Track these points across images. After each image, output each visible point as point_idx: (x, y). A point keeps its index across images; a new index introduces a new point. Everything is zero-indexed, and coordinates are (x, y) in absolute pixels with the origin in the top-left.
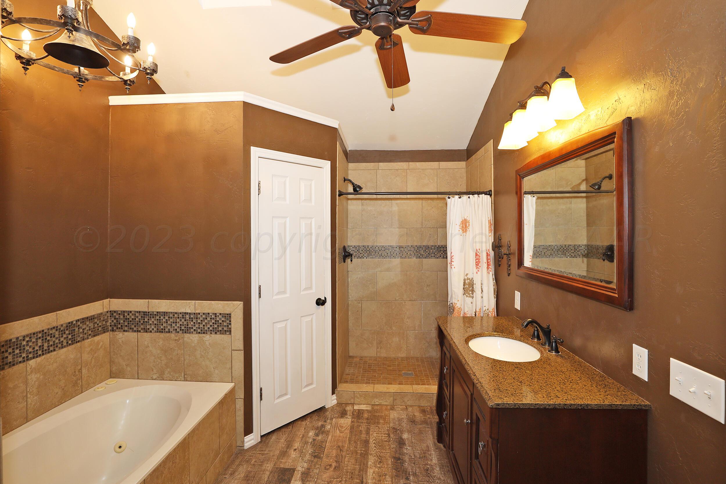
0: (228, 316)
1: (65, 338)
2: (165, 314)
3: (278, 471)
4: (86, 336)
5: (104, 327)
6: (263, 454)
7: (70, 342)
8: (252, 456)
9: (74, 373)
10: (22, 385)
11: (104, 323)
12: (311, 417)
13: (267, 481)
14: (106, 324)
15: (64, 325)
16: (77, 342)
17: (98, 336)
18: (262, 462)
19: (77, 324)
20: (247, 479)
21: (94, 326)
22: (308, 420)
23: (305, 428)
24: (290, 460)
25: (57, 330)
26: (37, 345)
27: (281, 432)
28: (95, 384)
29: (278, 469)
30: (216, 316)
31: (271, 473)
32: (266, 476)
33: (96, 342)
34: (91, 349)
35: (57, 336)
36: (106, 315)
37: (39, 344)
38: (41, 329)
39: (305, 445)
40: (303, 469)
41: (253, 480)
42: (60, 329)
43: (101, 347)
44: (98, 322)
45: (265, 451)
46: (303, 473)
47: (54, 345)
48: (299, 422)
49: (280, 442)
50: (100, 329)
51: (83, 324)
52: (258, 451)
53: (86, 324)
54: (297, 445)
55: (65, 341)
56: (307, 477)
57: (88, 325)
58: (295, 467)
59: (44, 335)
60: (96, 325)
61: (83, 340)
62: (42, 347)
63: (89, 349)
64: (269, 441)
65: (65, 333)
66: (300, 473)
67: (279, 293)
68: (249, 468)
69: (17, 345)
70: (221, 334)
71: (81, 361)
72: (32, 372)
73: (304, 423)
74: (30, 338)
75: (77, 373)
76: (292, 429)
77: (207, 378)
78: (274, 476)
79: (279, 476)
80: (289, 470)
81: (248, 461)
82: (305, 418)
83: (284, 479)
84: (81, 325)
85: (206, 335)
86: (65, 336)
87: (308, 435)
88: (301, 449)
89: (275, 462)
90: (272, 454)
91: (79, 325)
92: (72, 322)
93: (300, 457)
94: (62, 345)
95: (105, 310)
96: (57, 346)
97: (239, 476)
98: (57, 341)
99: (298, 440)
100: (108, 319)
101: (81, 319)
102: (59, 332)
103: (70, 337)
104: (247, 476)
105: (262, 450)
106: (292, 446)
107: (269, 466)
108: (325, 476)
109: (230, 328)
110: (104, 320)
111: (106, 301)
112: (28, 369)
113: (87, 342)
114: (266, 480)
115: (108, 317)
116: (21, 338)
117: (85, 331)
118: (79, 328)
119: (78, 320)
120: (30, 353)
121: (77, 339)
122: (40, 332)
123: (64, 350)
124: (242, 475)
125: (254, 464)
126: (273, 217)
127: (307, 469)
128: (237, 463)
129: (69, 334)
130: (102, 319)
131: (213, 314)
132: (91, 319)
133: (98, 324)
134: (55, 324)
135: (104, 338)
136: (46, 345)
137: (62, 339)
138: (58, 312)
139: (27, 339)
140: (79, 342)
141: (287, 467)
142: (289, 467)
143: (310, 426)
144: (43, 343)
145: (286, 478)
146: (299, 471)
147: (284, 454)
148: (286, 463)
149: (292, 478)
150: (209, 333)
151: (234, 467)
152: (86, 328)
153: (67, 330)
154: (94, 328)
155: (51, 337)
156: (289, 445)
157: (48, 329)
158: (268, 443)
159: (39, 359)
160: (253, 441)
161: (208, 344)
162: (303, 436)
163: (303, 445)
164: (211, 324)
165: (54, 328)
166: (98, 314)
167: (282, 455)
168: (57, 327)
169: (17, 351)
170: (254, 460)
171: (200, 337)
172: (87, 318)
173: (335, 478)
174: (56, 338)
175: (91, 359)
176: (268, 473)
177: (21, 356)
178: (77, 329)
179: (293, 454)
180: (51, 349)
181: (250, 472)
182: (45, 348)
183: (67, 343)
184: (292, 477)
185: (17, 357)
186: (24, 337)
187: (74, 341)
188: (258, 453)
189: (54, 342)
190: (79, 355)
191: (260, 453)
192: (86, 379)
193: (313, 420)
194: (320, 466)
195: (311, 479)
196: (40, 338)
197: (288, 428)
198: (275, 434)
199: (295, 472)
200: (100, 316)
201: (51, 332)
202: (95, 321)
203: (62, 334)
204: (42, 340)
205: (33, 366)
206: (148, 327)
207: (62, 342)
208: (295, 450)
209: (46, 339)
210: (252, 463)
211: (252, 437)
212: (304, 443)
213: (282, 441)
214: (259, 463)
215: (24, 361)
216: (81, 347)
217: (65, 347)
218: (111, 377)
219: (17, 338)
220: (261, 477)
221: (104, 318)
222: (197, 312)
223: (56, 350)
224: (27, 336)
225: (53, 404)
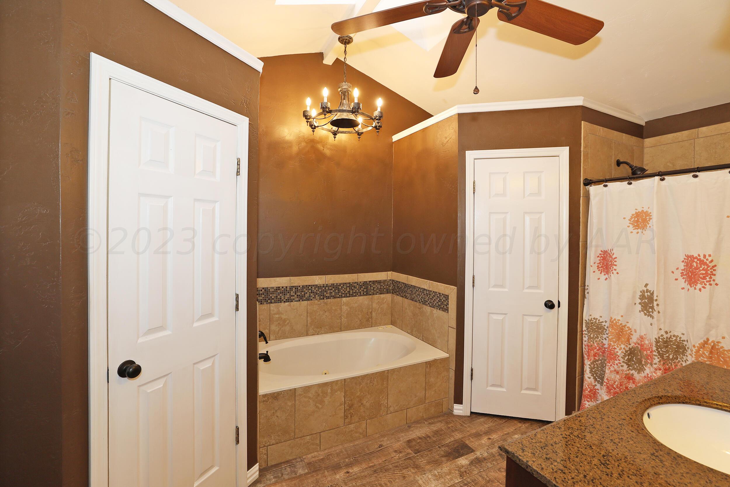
0: (447, 297)
1: (362, 290)
2: (415, 287)
3: (461, 443)
4: (375, 293)
5: (388, 290)
6: (462, 425)
7: (365, 294)
8: (454, 422)
9: (367, 313)
10: (339, 310)
11: (388, 287)
12: (531, 424)
13: (446, 444)
14: (389, 288)
15: (362, 283)
16: (369, 295)
17: (383, 295)
18: (456, 430)
19: (369, 283)
20: (436, 433)
21: (381, 287)
22: (526, 425)
23: (516, 429)
24: (477, 442)
25: (357, 284)
26: (347, 290)
27: (492, 419)
28: (380, 324)
29: (462, 443)
30: (440, 296)
31: (455, 441)
32: (449, 440)
33: (382, 298)
34: (379, 302)
35: (357, 288)
36: (389, 282)
37: (348, 290)
38: (349, 282)
39: (501, 441)
40: (481, 456)
41: (439, 436)
42: (359, 284)
43: (385, 302)
44: (383, 286)
45: (466, 424)
46: (477, 458)
47: (356, 293)
48: (516, 422)
49: (483, 425)
50: (385, 290)
51: (373, 285)
52: (461, 421)
53: (375, 285)
54: (494, 436)
55: (362, 292)
56: (477, 463)
57: (376, 286)
58: (476, 450)
59: (351, 285)
60: (382, 287)
61: (373, 294)
62: (349, 292)
63: (377, 301)
64: (475, 420)
65: (362, 287)
66: (475, 456)
67: (496, 286)
68: (443, 428)
69: (337, 287)
70: (442, 310)
71: (372, 307)
72: (344, 305)
73: (520, 425)
74: (343, 285)
75: (369, 314)
76: (504, 423)
77: (433, 344)
78: (454, 444)
79: (457, 447)
80: (469, 448)
81: (447, 423)
82: (525, 421)
83: (459, 452)
84: (372, 285)
85: (434, 309)
86: (362, 289)
87: (513, 435)
88: (495, 442)
89: (464, 436)
90: (469, 429)
91: (371, 285)
92: (367, 282)
93: (488, 446)
94: (360, 294)
95: (389, 279)
96: (357, 294)
97: (433, 428)
98: (358, 291)
99: (500, 433)
100: (391, 285)
101: (372, 281)
102: (359, 286)
103: (365, 290)
104: (437, 432)
105: (464, 422)
106: (490, 434)
107: (458, 436)
108: (492, 474)
109: (448, 308)
110: (388, 285)
111: (390, 273)
112: (342, 302)
113: (376, 296)
114: (447, 442)
115: (390, 283)
116: (339, 284)
117: (375, 289)
118: (371, 286)
119: (371, 281)
120: (343, 294)
121: (369, 293)
122: (348, 283)
123: (362, 297)
124: (435, 429)
125: (449, 427)
126: (490, 213)
127: (484, 458)
128: (439, 419)
129: (365, 288)
130: (386, 284)
131: (439, 293)
132: (379, 282)
133: (383, 287)
134: (356, 281)
135: (388, 297)
136: (351, 291)
137: (360, 291)
138: (358, 274)
139: (342, 286)
140: (371, 295)
141: (470, 446)
142: (471, 447)
143: (523, 430)
144: (350, 290)
145: (462, 452)
146: (476, 454)
147: (478, 435)
148: (472, 443)
149: (465, 455)
150: (436, 308)
151: (436, 420)
152: (375, 287)
153: (364, 286)
154: (381, 289)
155: (354, 288)
156: (488, 433)
157: (353, 283)
158: (474, 421)
159: (347, 299)
160: (461, 412)
161: (435, 317)
162: (508, 434)
163: (499, 440)
164: (437, 301)
165: (356, 283)
166: (383, 280)
167: (475, 435)
168: (358, 283)
169: (337, 291)
170: (452, 425)
171: (431, 310)
172: (376, 281)
173: (499, 482)
174: (357, 289)
175: (378, 308)
176: (452, 439)
177: (338, 294)
178: (369, 287)
179: (484, 440)
180: (354, 294)
181: (442, 430)
182: (351, 293)
183: (363, 294)
184: (467, 454)
185: (337, 294)
186: (340, 284)
187: (367, 294)
188: (459, 423)
189: (356, 291)
190: (371, 303)
191: (460, 423)
192: (374, 319)
193: (531, 427)
194: (496, 464)
195: (479, 467)
196: (348, 287)
197: (501, 420)
198: (486, 418)
199: (472, 453)
200: (385, 282)
201: (354, 285)
202: (381, 284)
203: (360, 287)
204: (350, 288)
205: (345, 302)
206: (407, 295)
207: (361, 292)
208: (490, 439)
209: (351, 288)
210: (449, 426)
211: (461, 408)
212: (503, 439)
213: (486, 426)
214: (453, 429)
215: (340, 297)
216: (372, 298)
217: (362, 295)
218: (391, 324)
219: (337, 284)
220: (445, 439)
221: (388, 283)
222: (430, 289)
223: (357, 296)
224: (342, 284)
225: (354, 327)
